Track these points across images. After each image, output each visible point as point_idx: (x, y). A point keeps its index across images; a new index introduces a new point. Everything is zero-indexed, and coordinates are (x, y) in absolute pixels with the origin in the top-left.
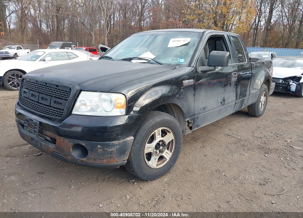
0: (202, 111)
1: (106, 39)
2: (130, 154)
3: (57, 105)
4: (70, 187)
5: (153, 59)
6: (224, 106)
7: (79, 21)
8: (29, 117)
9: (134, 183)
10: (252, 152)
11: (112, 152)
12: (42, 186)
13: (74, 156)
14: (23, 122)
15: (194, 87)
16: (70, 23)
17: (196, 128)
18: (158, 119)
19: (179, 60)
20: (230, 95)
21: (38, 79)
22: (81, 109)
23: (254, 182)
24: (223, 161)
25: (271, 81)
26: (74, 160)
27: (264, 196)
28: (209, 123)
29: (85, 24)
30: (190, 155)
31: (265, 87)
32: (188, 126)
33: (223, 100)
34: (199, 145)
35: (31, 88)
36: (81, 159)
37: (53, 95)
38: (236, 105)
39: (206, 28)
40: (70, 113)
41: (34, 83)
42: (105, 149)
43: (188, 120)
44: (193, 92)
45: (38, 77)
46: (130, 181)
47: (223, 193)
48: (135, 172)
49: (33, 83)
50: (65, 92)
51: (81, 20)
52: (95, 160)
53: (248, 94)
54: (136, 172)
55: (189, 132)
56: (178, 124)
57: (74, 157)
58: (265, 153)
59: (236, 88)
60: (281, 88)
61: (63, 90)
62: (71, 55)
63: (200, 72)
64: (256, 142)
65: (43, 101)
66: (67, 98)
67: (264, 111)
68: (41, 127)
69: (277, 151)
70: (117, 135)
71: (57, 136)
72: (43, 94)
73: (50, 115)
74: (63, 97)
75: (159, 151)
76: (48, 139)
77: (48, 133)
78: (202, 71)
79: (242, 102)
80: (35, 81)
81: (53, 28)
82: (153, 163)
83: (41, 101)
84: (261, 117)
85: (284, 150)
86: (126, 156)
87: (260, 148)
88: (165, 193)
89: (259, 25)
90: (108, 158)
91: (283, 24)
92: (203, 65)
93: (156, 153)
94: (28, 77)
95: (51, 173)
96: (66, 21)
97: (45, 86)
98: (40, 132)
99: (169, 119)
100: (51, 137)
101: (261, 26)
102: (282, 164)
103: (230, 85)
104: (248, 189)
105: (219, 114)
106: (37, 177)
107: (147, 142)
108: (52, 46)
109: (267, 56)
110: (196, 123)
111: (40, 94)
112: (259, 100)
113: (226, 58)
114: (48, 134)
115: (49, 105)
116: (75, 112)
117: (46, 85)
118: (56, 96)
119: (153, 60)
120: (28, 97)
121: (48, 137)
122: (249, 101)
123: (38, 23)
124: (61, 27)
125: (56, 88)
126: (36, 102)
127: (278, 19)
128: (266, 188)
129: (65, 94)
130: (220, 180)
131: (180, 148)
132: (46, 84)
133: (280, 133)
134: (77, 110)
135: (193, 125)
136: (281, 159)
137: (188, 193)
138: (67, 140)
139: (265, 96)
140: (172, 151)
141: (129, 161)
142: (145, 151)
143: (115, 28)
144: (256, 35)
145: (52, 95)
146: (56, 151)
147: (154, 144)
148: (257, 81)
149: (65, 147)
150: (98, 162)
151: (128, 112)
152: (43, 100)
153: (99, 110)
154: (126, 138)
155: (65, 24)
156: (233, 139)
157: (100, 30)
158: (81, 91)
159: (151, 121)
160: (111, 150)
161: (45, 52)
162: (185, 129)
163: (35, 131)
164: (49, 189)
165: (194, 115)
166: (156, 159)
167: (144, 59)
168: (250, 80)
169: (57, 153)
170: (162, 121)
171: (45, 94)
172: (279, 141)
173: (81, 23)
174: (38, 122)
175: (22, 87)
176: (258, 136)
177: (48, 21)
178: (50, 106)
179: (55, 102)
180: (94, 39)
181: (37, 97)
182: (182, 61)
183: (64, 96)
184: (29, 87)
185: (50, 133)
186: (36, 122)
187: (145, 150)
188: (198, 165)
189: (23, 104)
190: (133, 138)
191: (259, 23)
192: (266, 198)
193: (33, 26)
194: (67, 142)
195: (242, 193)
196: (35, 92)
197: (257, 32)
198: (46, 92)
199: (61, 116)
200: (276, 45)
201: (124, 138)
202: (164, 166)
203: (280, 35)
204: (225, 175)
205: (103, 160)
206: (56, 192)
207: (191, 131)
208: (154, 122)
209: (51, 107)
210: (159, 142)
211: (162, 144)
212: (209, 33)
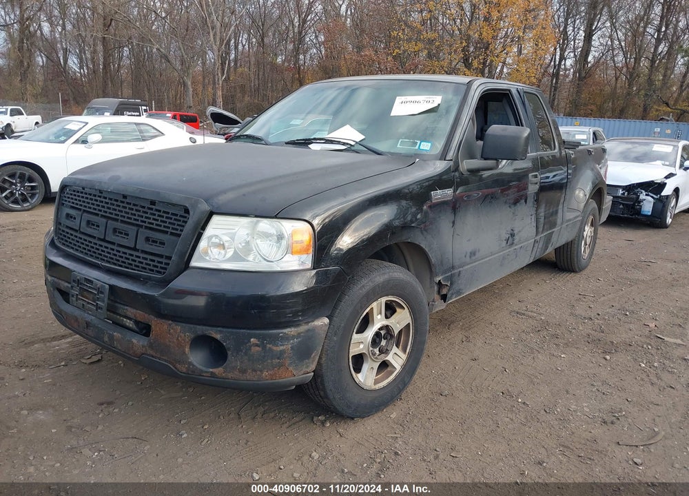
0: (468, 259)
1: (220, 93)
2: (320, 358)
3: (153, 247)
4: (179, 434)
5: (361, 143)
6: (512, 248)
7: (155, 50)
8: (83, 275)
9: (323, 423)
10: (575, 351)
11: (282, 352)
12: (112, 433)
13: (195, 363)
14: (64, 285)
15: (454, 206)
16: (133, 55)
17: (455, 297)
18: (378, 277)
19: (420, 145)
20: (524, 222)
21: (105, 187)
22: (212, 256)
23: (590, 416)
24: (516, 370)
25: (606, 192)
26: (192, 372)
27: (617, 449)
28: (481, 287)
29: (171, 57)
30: (440, 357)
31: (594, 205)
32: (439, 292)
33: (511, 235)
34: (457, 335)
35: (85, 207)
36: (211, 370)
37: (141, 224)
38: (536, 245)
39: (445, 71)
40: (186, 266)
41: (95, 196)
42: (268, 345)
43: (440, 281)
44: (451, 217)
45: (105, 183)
46: (315, 419)
47: (526, 442)
48: (328, 399)
49: (90, 194)
50: (174, 217)
51: (161, 50)
52: (244, 371)
53: (559, 221)
54: (332, 397)
55: (440, 305)
56: (419, 288)
57: (194, 366)
58: (605, 352)
59: (537, 208)
60: (621, 206)
61: (168, 213)
62: (147, 131)
63: (466, 174)
64: (581, 328)
65: (117, 238)
66: (177, 230)
67: (590, 258)
68: (112, 298)
69: (629, 348)
70: (295, 314)
71: (153, 317)
72: (117, 220)
73: (135, 270)
74: (169, 228)
75: (379, 351)
76: (127, 324)
77: (130, 311)
78: (469, 171)
79: (548, 239)
80: (96, 190)
81: (94, 66)
82: (367, 377)
83: (110, 237)
84: (584, 272)
85: (645, 346)
86: (313, 361)
87: (591, 341)
88: (397, 445)
89: (563, 67)
90: (274, 368)
91: (615, 65)
92: (471, 156)
93: (374, 354)
94: (78, 182)
95: (130, 403)
96: (126, 52)
97: (123, 202)
98: (111, 309)
99: (402, 277)
100: (139, 319)
101: (566, 69)
102: (644, 376)
103: (526, 202)
104: (579, 433)
105: (502, 265)
106: (99, 414)
107: (355, 331)
108: (92, 108)
109: (584, 137)
110: (456, 287)
111: (110, 222)
112: (580, 235)
113: (522, 141)
114: (129, 314)
115: (133, 246)
116: (196, 262)
117: (124, 200)
118: (151, 226)
119: (359, 143)
120: (78, 229)
121: (130, 319)
122: (561, 237)
123: (59, 55)
124: (114, 66)
125: (149, 208)
126: (100, 239)
127: (603, 55)
128: (617, 431)
129: (172, 221)
130: (514, 414)
131: (423, 343)
132: (125, 197)
133: (631, 308)
134: (202, 259)
135: (449, 290)
136: (640, 365)
137: (449, 443)
138: (178, 328)
139: (592, 225)
140: (408, 351)
141: (317, 374)
142: (351, 351)
143: (240, 70)
144: (555, 90)
145: (139, 223)
146: (151, 352)
147: (370, 333)
148: (577, 192)
149: (174, 342)
150: (251, 377)
151: (317, 263)
152: (117, 234)
153: (251, 258)
154: (313, 321)
155: (124, 58)
156: (530, 321)
157: (205, 73)
158: (211, 214)
159: (364, 282)
160: (282, 348)
161: (87, 123)
162: (434, 301)
163: (98, 307)
164: (130, 440)
165: (453, 268)
166: (372, 368)
167: (339, 143)
168: (564, 191)
169: (153, 356)
170: (388, 281)
171: (122, 221)
172: (631, 326)
173: (161, 57)
174: (107, 286)
175: (61, 204)
176: (583, 314)
177: (82, 51)
178: (135, 249)
179: (147, 239)
180: (191, 92)
181: (102, 229)
182: (425, 146)
183: (171, 226)
184: (81, 205)
185: (135, 311)
186: (102, 286)
187: (351, 348)
188: (462, 381)
189: (64, 244)
190: (326, 320)
191: (563, 63)
192: (622, 453)
193: (47, 61)
194: (179, 331)
195: (567, 443)
196: (96, 217)
197: (556, 82)
198: (124, 217)
199: (163, 271)
200: (599, 113)
201: (309, 322)
202: (389, 384)
203: (608, 89)
204: (524, 403)
205: (261, 371)
206: (148, 447)
207: (445, 304)
208: (371, 285)
209: (138, 250)
210: (379, 329)
211: (384, 335)
212: (480, 85)
